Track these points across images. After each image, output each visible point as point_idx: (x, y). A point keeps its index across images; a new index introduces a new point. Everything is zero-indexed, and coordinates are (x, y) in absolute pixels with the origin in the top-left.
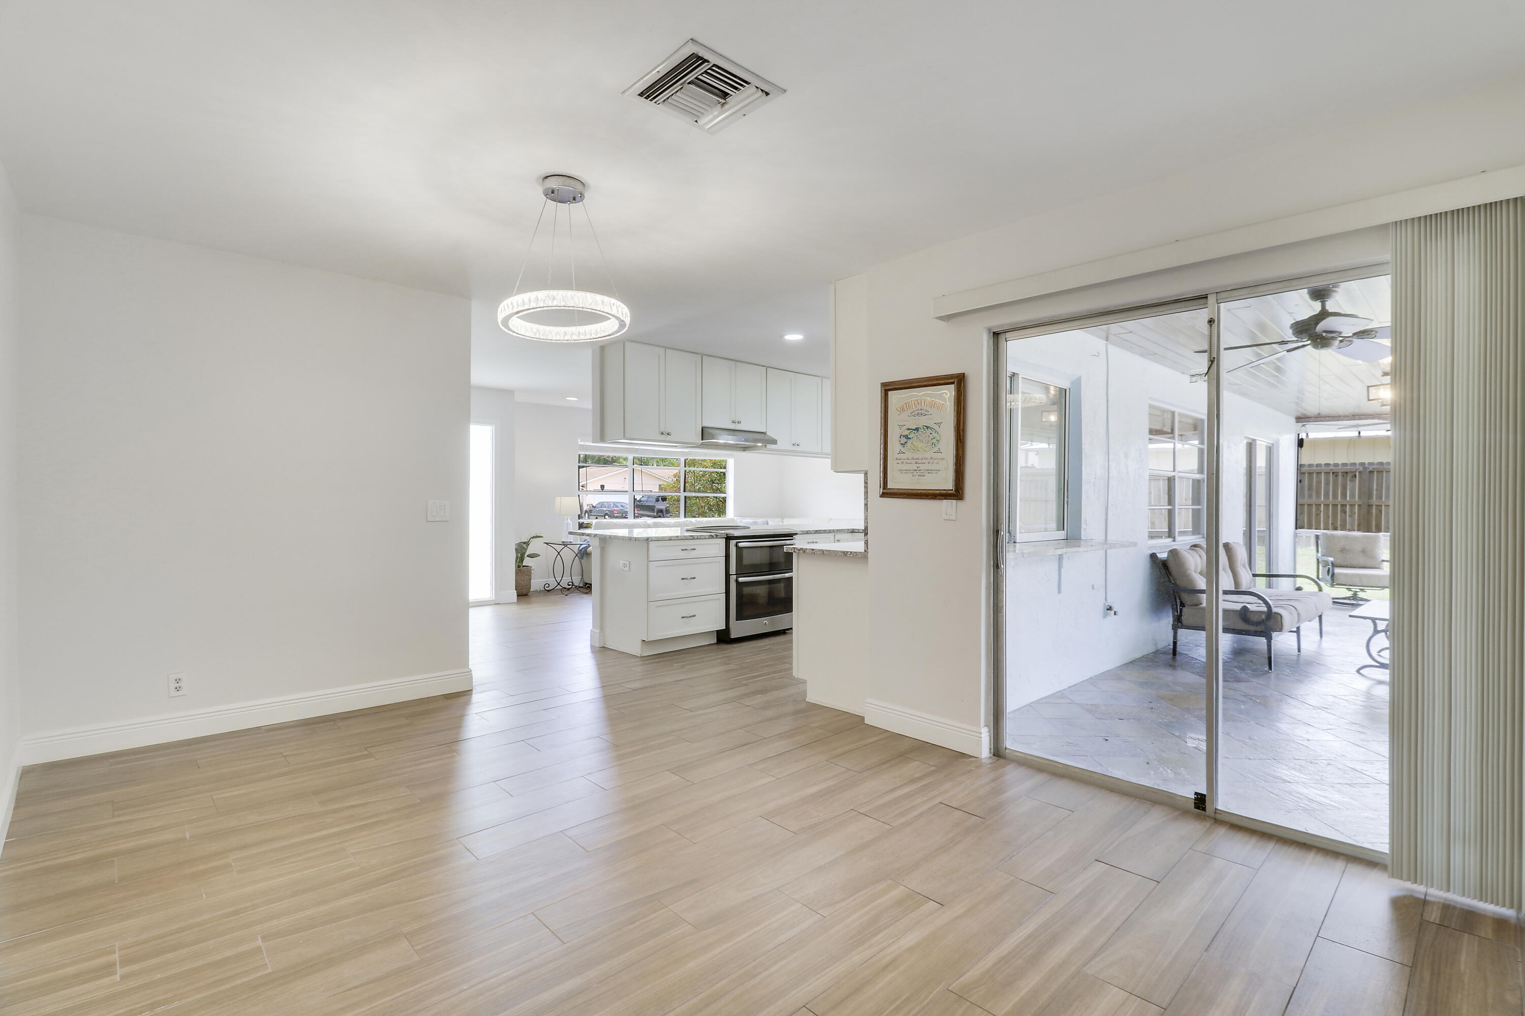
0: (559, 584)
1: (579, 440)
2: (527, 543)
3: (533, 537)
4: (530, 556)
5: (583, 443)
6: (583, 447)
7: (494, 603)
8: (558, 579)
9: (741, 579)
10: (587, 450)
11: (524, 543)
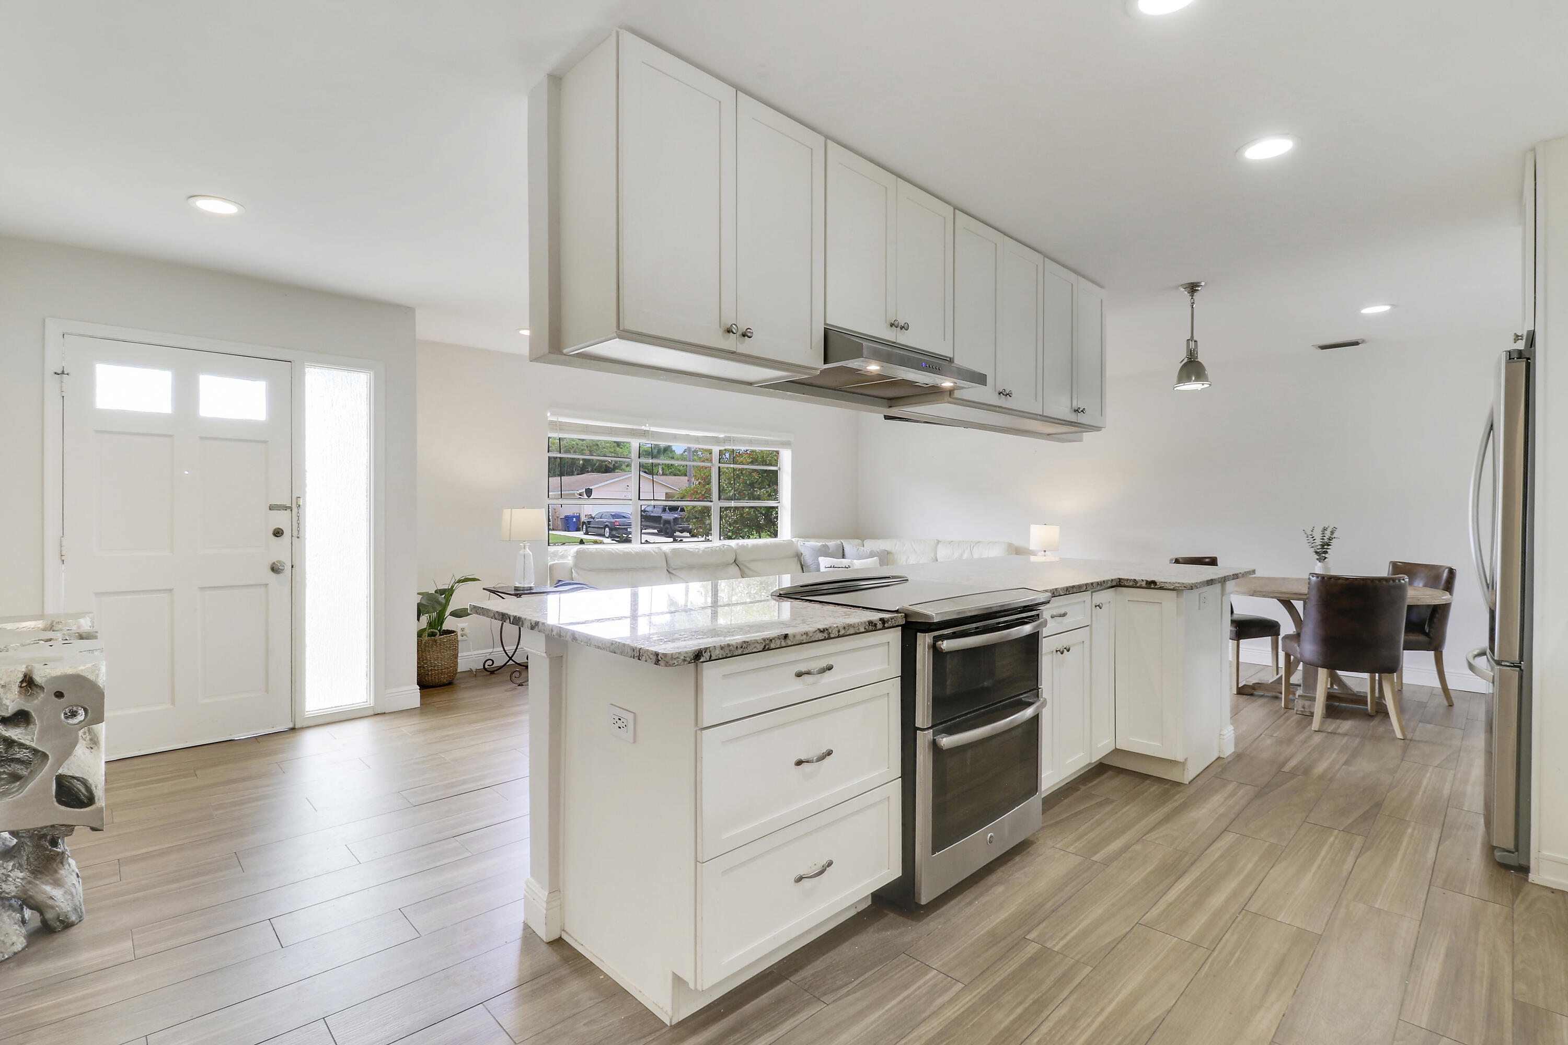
0: (511, 658)
1: (549, 414)
2: (448, 593)
3: (459, 581)
4: (456, 614)
5: (554, 419)
6: (554, 426)
7: (372, 713)
8: (510, 649)
9: (946, 741)
10: (561, 430)
11: (442, 592)
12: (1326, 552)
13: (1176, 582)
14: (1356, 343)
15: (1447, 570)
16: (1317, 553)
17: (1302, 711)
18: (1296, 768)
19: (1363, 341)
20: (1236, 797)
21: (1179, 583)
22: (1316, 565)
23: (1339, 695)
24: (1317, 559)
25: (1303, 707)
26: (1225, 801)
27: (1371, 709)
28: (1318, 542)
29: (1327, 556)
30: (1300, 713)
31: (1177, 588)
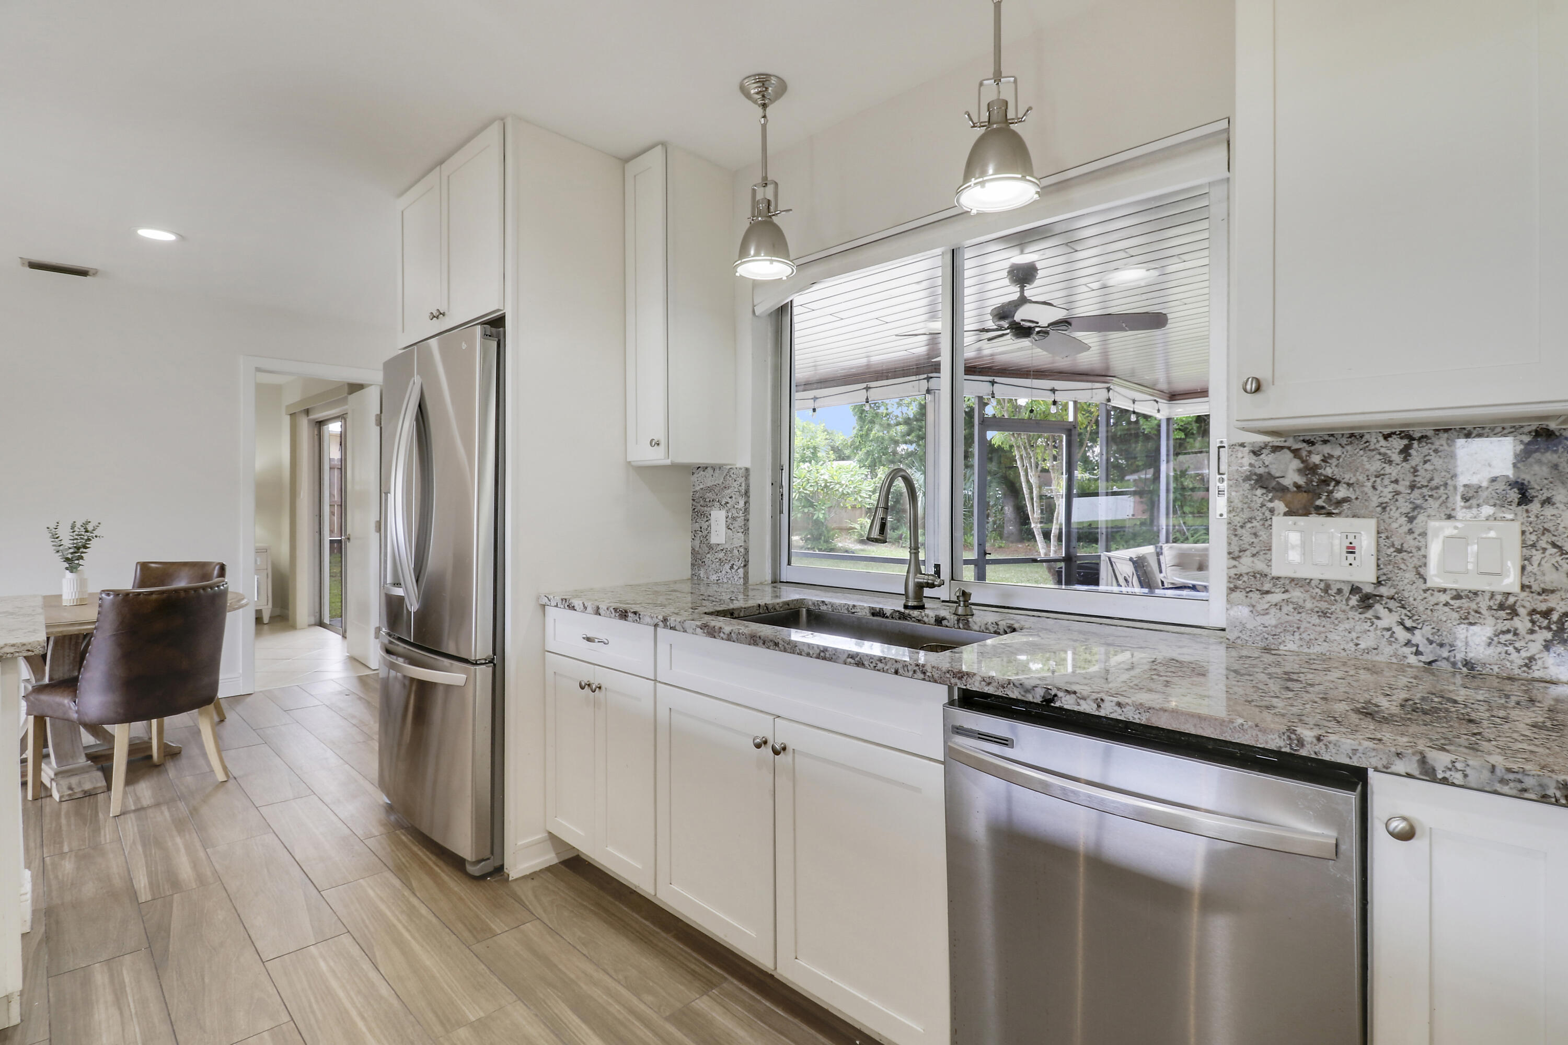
12: (81, 558)
13: (6, 645)
14: (83, 273)
15: (217, 568)
16: (67, 560)
17: (70, 795)
18: (153, 886)
19: (96, 273)
20: (128, 990)
21: (13, 645)
22: (64, 576)
23: (103, 753)
24: (67, 569)
25: (70, 788)
26: (120, 1009)
27: (158, 757)
28: (67, 542)
29: (81, 562)
30: (67, 798)
31: (9, 656)
